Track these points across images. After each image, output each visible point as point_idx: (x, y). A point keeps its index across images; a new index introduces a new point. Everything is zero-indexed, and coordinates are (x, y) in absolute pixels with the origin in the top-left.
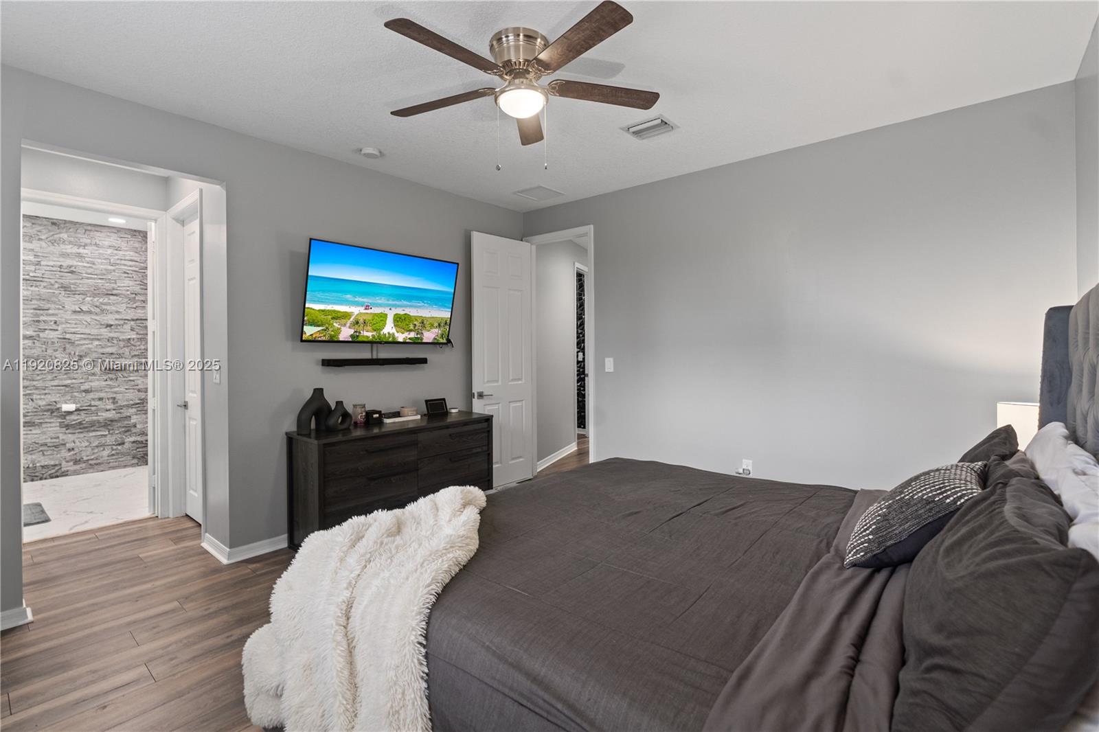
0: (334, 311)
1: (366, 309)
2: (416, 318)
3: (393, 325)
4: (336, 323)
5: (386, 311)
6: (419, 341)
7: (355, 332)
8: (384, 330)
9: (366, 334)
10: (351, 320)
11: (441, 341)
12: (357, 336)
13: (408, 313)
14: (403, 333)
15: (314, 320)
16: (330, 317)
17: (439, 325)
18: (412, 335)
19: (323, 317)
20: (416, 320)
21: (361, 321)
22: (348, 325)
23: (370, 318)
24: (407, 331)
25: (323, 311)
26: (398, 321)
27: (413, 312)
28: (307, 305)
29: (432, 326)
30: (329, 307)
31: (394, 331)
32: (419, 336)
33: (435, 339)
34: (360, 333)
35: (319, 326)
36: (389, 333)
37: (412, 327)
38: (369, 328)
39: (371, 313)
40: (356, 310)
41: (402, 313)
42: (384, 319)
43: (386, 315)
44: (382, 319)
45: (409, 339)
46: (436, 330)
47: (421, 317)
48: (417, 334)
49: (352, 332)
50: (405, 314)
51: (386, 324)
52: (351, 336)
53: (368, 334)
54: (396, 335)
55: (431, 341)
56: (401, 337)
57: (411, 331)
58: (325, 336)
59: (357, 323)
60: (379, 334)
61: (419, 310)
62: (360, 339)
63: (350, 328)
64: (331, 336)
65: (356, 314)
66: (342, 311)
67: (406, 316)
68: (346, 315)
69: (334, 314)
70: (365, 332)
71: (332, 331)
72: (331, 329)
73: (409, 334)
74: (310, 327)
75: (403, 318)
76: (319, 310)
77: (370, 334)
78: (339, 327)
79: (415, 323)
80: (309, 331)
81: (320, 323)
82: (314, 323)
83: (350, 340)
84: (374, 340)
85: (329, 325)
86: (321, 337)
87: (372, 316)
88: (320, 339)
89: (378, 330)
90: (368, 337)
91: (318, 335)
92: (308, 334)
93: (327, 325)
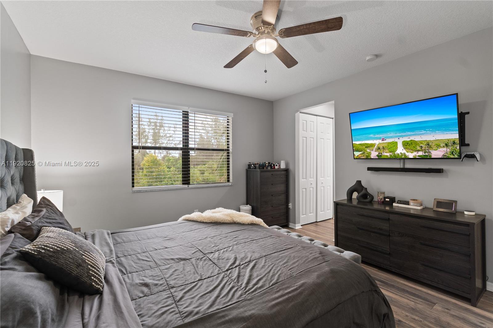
0: (366, 144)
1: (382, 140)
2: (421, 142)
3: (403, 148)
4: (368, 149)
5: (396, 140)
6: (428, 157)
7: (379, 153)
8: (397, 152)
9: (385, 154)
10: (375, 147)
11: (452, 156)
12: (381, 156)
13: (413, 139)
14: (412, 153)
15: (357, 149)
16: (364, 147)
17: (446, 145)
18: (420, 153)
19: (361, 147)
20: (421, 143)
21: (381, 147)
22: (374, 150)
23: (386, 145)
24: (416, 151)
25: (361, 144)
26: (406, 146)
27: (417, 138)
28: (353, 143)
29: (438, 146)
30: (363, 142)
31: (404, 151)
32: (427, 154)
33: (443, 155)
34: (382, 154)
35: (360, 151)
36: (401, 153)
37: (419, 148)
38: (387, 151)
39: (386, 143)
40: (377, 142)
41: (409, 140)
42: (396, 145)
43: (397, 142)
44: (394, 145)
45: (418, 156)
46: (445, 149)
47: (426, 140)
48: (425, 153)
49: (377, 153)
50: (411, 140)
51: (398, 148)
52: (377, 156)
53: (387, 154)
54: (407, 154)
55: (440, 157)
56: (411, 155)
57: (419, 151)
58: (364, 156)
59: (379, 148)
60: (394, 154)
61: (422, 136)
62: (382, 157)
63: (375, 151)
64: (367, 156)
65: (377, 144)
66: (370, 143)
67: (412, 142)
68: (372, 145)
69: (366, 145)
70: (384, 153)
71: (367, 153)
72: (366, 153)
73: (418, 153)
74: (356, 152)
75: (410, 143)
76: (359, 144)
77: (388, 154)
78: (370, 151)
79: (421, 145)
80: (357, 154)
81: (360, 150)
82: (358, 150)
83: (377, 158)
84: (392, 157)
85: (364, 150)
86: (362, 157)
87: (387, 144)
88: (362, 158)
89: (393, 152)
90: (387, 156)
91: (360, 156)
92: (356, 156)
93: (364, 151)
